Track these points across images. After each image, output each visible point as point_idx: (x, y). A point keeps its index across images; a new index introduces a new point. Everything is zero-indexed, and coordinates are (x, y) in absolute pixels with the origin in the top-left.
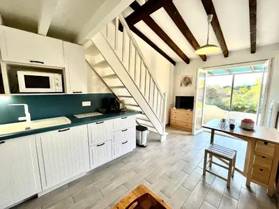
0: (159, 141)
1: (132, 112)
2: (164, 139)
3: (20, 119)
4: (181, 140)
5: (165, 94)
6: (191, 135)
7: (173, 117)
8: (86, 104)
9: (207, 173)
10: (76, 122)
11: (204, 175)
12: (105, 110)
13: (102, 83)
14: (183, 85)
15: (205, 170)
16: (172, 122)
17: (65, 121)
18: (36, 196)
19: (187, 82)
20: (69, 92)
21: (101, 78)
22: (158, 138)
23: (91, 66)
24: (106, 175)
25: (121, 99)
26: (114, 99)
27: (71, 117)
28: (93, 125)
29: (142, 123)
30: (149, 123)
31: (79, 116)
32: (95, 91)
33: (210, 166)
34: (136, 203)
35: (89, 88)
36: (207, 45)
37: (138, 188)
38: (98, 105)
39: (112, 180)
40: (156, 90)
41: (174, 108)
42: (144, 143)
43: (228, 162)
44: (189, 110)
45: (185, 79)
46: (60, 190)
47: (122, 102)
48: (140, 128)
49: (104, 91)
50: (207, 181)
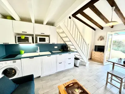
0: (85, 65)
1: (73, 52)
2: (87, 65)
3: (37, 51)
4: (96, 67)
5: (88, 44)
6: (102, 65)
7: (93, 55)
8: (56, 47)
9: (108, 83)
10: (53, 54)
11: (107, 84)
12: (62, 50)
13: (62, 40)
14: (99, 40)
15: (107, 82)
16: (93, 58)
17: (49, 53)
18: (40, 77)
19: (102, 38)
20: (51, 43)
21: (61, 38)
22: (84, 64)
23: (58, 33)
24: (61, 75)
25: (69, 46)
26: (66, 46)
27: (51, 52)
28: (58, 55)
29: (77, 57)
30: (80, 57)
31: (53, 52)
32: (59, 43)
33: (111, 81)
34: (72, 84)
35: (57, 42)
36: (112, 22)
37: (74, 80)
38: (60, 48)
39: (64, 77)
40: (84, 42)
41: (94, 51)
42: (78, 65)
43: (120, 79)
44: (102, 52)
45: (100, 37)
46: (47, 76)
47: (69, 47)
48: (76, 59)
49: (62, 43)
50: (107, 86)
